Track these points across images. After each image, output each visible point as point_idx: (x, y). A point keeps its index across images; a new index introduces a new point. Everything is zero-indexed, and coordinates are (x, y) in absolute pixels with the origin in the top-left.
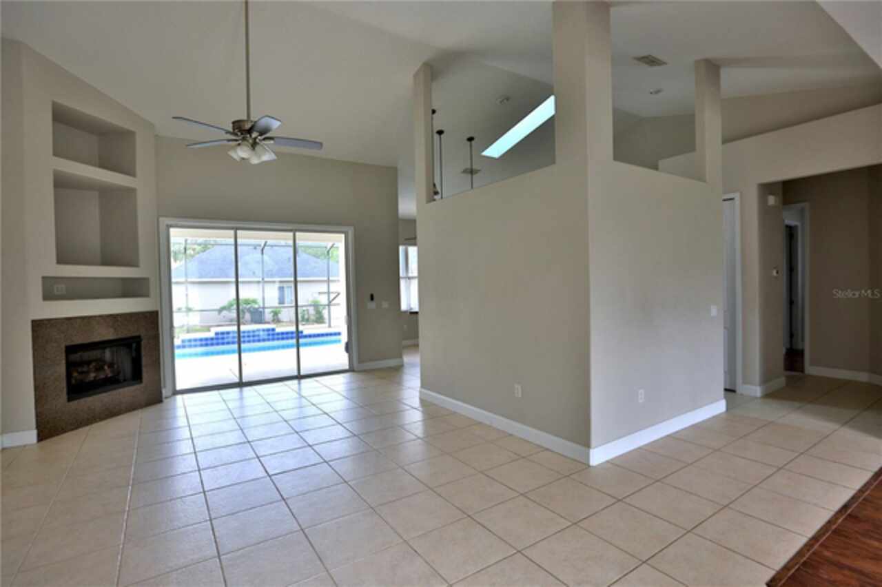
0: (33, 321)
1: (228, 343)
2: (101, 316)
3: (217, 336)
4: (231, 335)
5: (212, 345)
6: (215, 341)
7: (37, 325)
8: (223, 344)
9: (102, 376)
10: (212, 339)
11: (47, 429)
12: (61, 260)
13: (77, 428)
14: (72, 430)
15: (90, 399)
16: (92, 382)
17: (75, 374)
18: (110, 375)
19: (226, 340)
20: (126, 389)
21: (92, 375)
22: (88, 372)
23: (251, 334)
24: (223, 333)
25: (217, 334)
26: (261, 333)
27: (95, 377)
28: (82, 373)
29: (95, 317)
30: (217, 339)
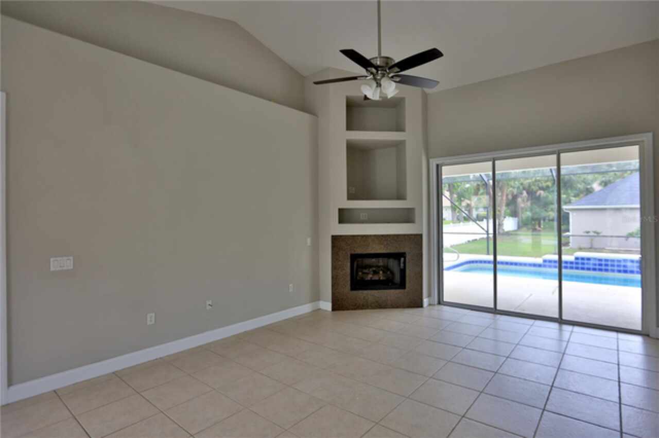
0: (333, 236)
1: (589, 269)
2: (375, 236)
3: (577, 261)
4: (592, 262)
5: (572, 268)
6: (574, 265)
7: (335, 239)
8: (583, 269)
9: (376, 278)
10: (571, 263)
11: (338, 305)
12: (351, 197)
13: (355, 309)
14: (352, 309)
15: (365, 292)
16: (368, 281)
17: (360, 273)
18: (381, 278)
19: (586, 266)
20: (392, 291)
21: (370, 276)
22: (368, 274)
23: (616, 263)
24: (583, 259)
25: (577, 258)
26: (629, 264)
27: (371, 278)
28: (363, 273)
29: (370, 236)
30: (577, 263)
